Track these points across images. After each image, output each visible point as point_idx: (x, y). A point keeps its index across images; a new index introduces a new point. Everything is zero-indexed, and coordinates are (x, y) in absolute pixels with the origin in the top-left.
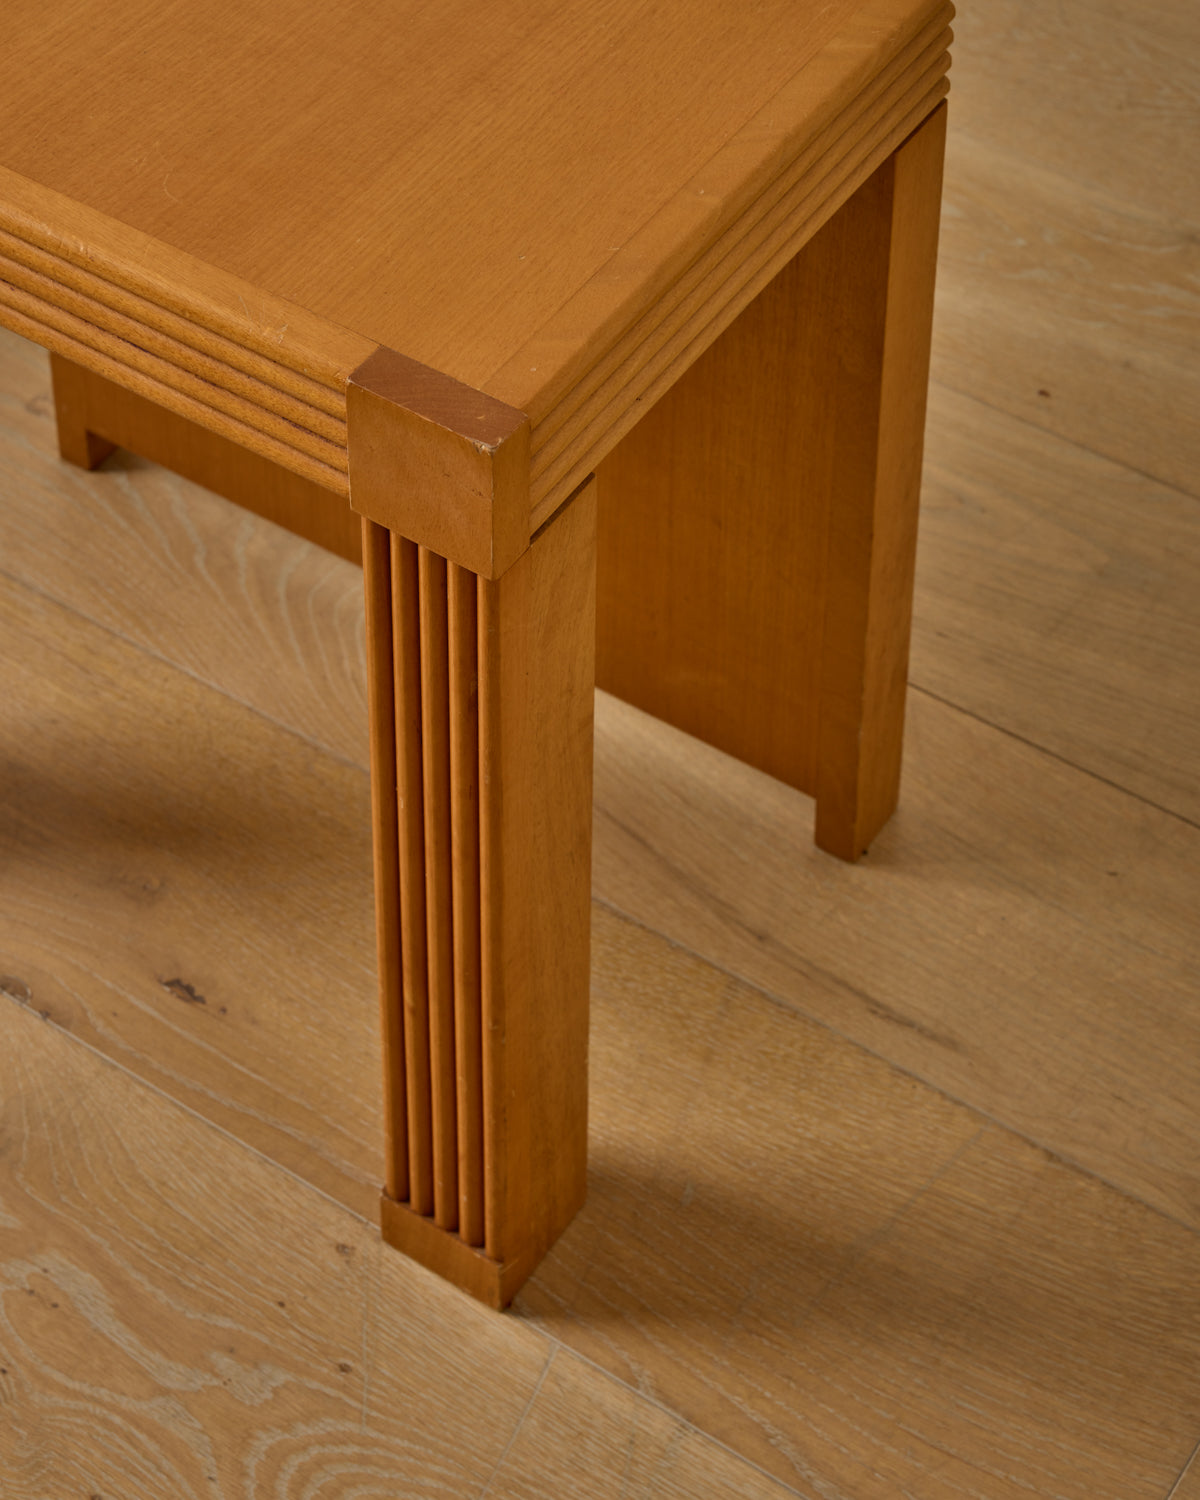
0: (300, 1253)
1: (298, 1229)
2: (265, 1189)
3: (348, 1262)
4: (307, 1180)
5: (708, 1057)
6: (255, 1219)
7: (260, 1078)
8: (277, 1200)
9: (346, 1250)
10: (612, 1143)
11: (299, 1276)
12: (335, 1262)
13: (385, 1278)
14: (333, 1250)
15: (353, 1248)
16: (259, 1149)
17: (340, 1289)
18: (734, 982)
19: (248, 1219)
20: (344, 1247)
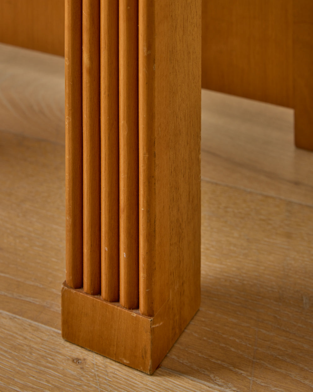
0: (45, 367)
1: (44, 354)
2: (17, 334)
3: (82, 368)
4: (45, 324)
5: (289, 236)
6: (9, 351)
7: (7, 276)
8: (26, 338)
9: (80, 361)
10: (245, 282)
11: (48, 381)
12: (72, 370)
13: (110, 375)
14: (70, 362)
15: (84, 359)
16: (9, 311)
17: (80, 386)
18: (289, 203)
19: (6, 352)
20: (78, 360)
